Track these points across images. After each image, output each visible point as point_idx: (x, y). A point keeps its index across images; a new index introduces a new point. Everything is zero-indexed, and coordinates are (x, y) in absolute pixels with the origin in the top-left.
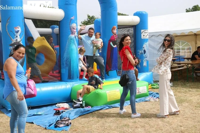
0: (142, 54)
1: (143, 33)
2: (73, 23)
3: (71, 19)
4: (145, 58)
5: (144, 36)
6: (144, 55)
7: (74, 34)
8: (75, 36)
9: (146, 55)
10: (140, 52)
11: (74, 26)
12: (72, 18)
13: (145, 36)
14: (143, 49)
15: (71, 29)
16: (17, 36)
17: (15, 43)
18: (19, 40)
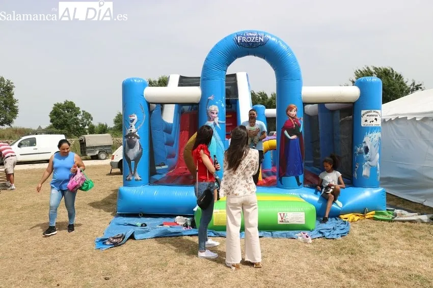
0: (360, 153)
1: (365, 116)
2: (211, 105)
3: (209, 100)
4: (366, 161)
5: (366, 121)
6: (365, 156)
7: (213, 120)
8: (214, 123)
9: (368, 157)
10: (358, 149)
11: (213, 109)
12: (209, 98)
13: (369, 121)
14: (364, 145)
15: (208, 114)
16: (131, 126)
17: (129, 134)
18: (134, 130)
